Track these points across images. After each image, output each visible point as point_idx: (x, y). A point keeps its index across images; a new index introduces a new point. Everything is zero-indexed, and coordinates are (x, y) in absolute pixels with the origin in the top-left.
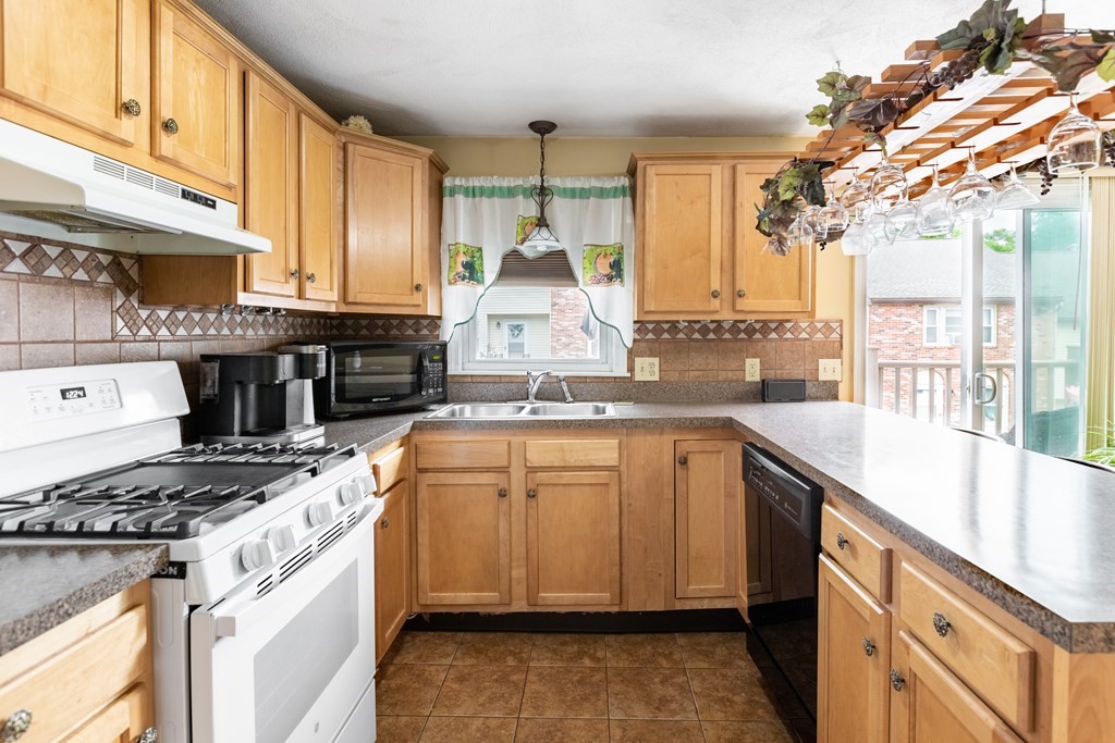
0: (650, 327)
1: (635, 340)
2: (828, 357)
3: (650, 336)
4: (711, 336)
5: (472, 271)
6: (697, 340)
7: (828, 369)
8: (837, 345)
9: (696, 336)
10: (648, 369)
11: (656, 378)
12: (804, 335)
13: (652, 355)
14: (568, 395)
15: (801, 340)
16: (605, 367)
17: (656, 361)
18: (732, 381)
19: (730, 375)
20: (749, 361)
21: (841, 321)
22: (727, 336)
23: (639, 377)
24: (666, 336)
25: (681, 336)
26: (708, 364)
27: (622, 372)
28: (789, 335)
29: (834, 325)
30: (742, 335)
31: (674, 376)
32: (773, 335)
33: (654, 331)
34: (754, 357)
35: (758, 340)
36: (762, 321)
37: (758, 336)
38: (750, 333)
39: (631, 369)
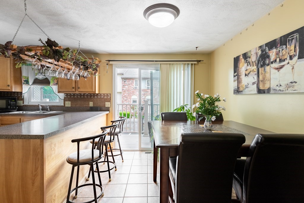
0: (69, 95)
1: (65, 98)
2: (108, 102)
3: (69, 97)
4: (82, 97)
6: (79, 98)
7: (107, 104)
8: (109, 99)
9: (79, 97)
10: (68, 104)
11: (70, 106)
12: (102, 97)
13: (69, 101)
14: (49, 109)
15: (102, 98)
16: (60, 104)
17: (70, 102)
18: (87, 107)
19: (86, 105)
20: (90, 103)
21: (110, 94)
22: (86, 97)
23: (66, 106)
24: (72, 97)
25: (76, 97)
26: (81, 103)
27: (63, 104)
28: (99, 97)
29: (109, 95)
30: (89, 97)
31: (74, 106)
32: (96, 97)
33: (70, 96)
34: (91, 102)
35: (93, 98)
36: (93, 94)
37: (92, 97)
38: (92, 96)
39: (64, 104)
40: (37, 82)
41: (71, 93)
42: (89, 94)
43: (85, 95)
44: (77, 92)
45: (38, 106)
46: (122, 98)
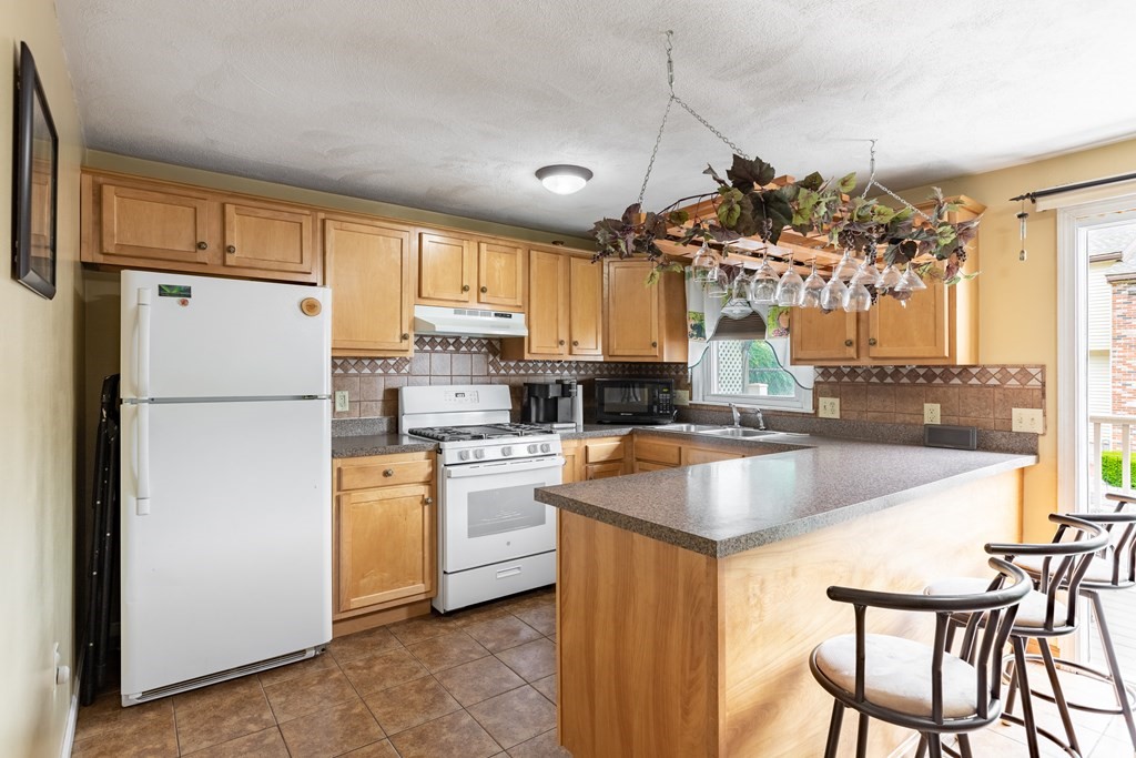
0: (832, 371)
1: (816, 383)
2: (1025, 406)
3: (832, 379)
4: (889, 380)
5: (700, 330)
6: (875, 384)
7: (1024, 420)
8: (1038, 393)
9: (874, 380)
10: (830, 408)
11: (837, 416)
12: (993, 381)
13: (834, 396)
14: (762, 424)
15: (989, 386)
16: (798, 405)
17: (837, 401)
18: (910, 424)
19: (908, 418)
20: (927, 406)
21: (1043, 368)
22: (905, 380)
23: (822, 414)
24: (846, 379)
25: (860, 379)
26: (885, 407)
27: (809, 409)
28: (974, 381)
29: (1033, 371)
30: (921, 380)
31: (854, 416)
32: (956, 381)
33: (835, 375)
34: (933, 402)
35: (939, 386)
36: (943, 366)
37: (938, 381)
38: (935, 376)
39: (816, 407)
40: (727, 327)
41: (841, 364)
42: (919, 367)
43: (904, 371)
44: (865, 362)
45: (729, 410)
46: (1114, 380)
